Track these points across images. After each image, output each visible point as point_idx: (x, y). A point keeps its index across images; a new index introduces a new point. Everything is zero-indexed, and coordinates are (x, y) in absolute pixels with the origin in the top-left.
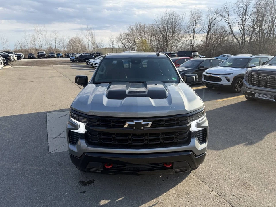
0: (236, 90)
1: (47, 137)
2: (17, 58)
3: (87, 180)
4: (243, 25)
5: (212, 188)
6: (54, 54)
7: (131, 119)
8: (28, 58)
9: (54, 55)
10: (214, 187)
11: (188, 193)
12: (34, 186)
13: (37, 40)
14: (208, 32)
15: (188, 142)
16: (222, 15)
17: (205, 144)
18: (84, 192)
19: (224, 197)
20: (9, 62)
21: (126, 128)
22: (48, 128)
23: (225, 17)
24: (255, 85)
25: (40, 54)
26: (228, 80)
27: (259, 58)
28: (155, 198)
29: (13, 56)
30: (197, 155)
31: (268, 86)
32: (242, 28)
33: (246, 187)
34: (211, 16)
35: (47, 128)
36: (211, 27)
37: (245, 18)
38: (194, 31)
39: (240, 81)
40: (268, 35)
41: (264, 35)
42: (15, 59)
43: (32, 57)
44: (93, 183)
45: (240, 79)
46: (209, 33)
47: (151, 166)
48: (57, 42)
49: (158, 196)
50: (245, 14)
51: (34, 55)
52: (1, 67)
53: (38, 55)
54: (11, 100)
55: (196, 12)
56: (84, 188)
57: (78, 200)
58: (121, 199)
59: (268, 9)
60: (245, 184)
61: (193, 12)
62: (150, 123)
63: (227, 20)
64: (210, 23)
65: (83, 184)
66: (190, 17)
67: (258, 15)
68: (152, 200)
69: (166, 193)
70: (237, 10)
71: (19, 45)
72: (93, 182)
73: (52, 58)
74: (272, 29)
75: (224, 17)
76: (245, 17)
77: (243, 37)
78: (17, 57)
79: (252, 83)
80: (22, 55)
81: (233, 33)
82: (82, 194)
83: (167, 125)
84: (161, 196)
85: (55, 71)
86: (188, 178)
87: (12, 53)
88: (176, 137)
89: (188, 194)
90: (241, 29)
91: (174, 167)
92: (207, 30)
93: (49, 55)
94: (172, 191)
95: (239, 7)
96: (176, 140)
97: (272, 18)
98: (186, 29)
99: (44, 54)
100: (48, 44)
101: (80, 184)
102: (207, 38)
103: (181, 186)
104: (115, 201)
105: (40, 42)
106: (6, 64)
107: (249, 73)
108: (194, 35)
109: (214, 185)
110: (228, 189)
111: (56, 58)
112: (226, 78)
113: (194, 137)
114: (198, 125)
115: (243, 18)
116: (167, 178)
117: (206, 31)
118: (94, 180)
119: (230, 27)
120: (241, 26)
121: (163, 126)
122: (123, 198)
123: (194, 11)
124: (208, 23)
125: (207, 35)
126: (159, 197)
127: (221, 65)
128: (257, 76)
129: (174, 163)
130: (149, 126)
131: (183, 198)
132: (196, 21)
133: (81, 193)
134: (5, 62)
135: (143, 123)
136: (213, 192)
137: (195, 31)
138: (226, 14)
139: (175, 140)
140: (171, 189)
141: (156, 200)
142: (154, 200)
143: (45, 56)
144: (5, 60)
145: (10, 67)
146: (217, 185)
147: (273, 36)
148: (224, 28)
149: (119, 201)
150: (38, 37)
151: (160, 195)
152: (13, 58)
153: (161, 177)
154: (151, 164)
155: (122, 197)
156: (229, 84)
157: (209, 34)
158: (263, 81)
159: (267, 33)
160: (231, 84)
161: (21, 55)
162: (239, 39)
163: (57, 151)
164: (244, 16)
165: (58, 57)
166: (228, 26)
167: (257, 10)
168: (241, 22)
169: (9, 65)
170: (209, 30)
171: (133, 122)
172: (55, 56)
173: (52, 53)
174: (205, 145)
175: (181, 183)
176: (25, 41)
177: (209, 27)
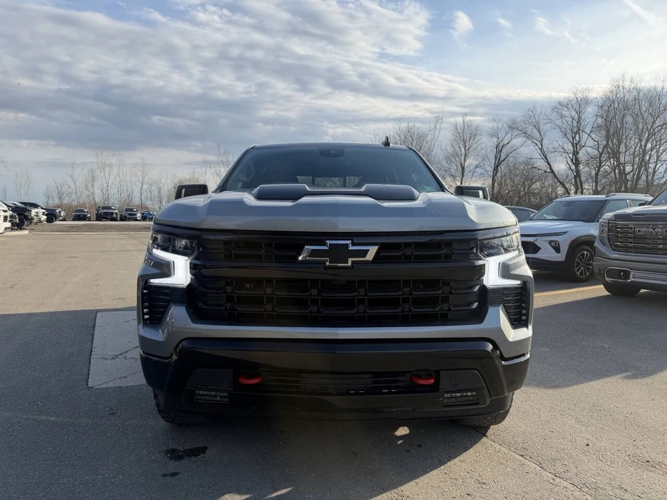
0: (578, 273)
1: (90, 356)
2: (45, 217)
3: (186, 448)
4: (576, 153)
5: (552, 471)
6: (137, 211)
7: (318, 237)
8: (74, 220)
9: (135, 215)
10: (560, 469)
11: (485, 481)
12: (27, 458)
13: (99, 181)
14: (496, 169)
15: (479, 316)
16: (524, 133)
17: (525, 329)
18: (174, 474)
19: (592, 492)
20: (26, 223)
21: (303, 262)
22: (95, 340)
23: (532, 138)
24: (626, 249)
25: (102, 211)
26: (557, 249)
27: (626, 200)
28: (385, 492)
29: (38, 213)
30: (506, 356)
31: (660, 249)
32: (572, 160)
33: (653, 469)
34: (500, 136)
35: (93, 339)
36: (502, 159)
37: (578, 139)
38: (462, 167)
39: (585, 252)
40: (633, 177)
41: (626, 177)
42: (42, 219)
43: (84, 218)
44: (202, 455)
45: (586, 247)
46: (497, 172)
47: (375, 382)
48: (145, 186)
49: (396, 488)
50: (577, 130)
51: (87, 212)
52: (3, 228)
53: (97, 214)
54: (12, 287)
55: (466, 127)
56: (173, 465)
57: (154, 494)
58: (284, 491)
59: (629, 119)
60: (648, 461)
61: (459, 128)
62: (373, 251)
63: (538, 143)
64: (499, 149)
65: (174, 455)
66: (452, 137)
67: (608, 131)
68: (376, 496)
69: (417, 480)
70: (558, 122)
71: (56, 191)
72: (204, 452)
73: (129, 220)
74: (641, 163)
75: (529, 137)
76: (577, 136)
77: (578, 179)
78: (46, 215)
79: (618, 246)
80: (60, 212)
81: (552, 172)
82: (168, 479)
83: (419, 259)
84: (402, 488)
85: (135, 242)
86: (478, 447)
87: (36, 206)
88: (446, 300)
89: (484, 484)
90: (570, 163)
91: (443, 385)
92: (493, 166)
93: (124, 214)
94: (435, 476)
95: (562, 116)
96: (445, 306)
97: (641, 140)
98: (443, 162)
99: (112, 211)
100: (125, 188)
101: (166, 456)
102: (493, 184)
103: (459, 463)
104: (266, 496)
105: (105, 185)
106: (18, 226)
107: (609, 223)
108: (463, 176)
109: (558, 464)
110: (602, 473)
111: (139, 220)
112: (550, 242)
113: (496, 304)
114: (506, 271)
115: (573, 139)
116: (420, 446)
117: (490, 169)
118: (206, 448)
119: (546, 159)
120: (571, 155)
121: (407, 259)
122: (289, 489)
123: (462, 124)
124: (495, 150)
125: (494, 176)
126: (399, 489)
127: (534, 218)
128: (631, 228)
129: (442, 372)
130: (370, 257)
131: (469, 492)
132: (467, 144)
133: (165, 475)
134: (16, 223)
135: (351, 248)
136: (558, 480)
137: (466, 167)
138: (535, 131)
139: (444, 309)
140: (431, 470)
141: (390, 496)
142: (384, 495)
143: (114, 216)
144: (17, 216)
145: (26, 232)
146: (566, 463)
147: (647, 177)
148: (532, 160)
149: (277, 496)
150: (102, 173)
151: (401, 485)
152: (37, 216)
153: (401, 444)
154: (376, 374)
155: (285, 488)
156: (560, 257)
157: (499, 174)
158: (646, 238)
159: (631, 172)
160: (563, 260)
161: (58, 211)
162: (567, 186)
163: (111, 385)
164: (576, 134)
165: (144, 218)
166: (540, 157)
167: (606, 120)
168: (569, 147)
169: (24, 229)
170: (498, 166)
171: (325, 244)
172: (139, 215)
173: (132, 210)
174: (526, 333)
175: (462, 457)
176: (70, 182)
177: (496, 159)
